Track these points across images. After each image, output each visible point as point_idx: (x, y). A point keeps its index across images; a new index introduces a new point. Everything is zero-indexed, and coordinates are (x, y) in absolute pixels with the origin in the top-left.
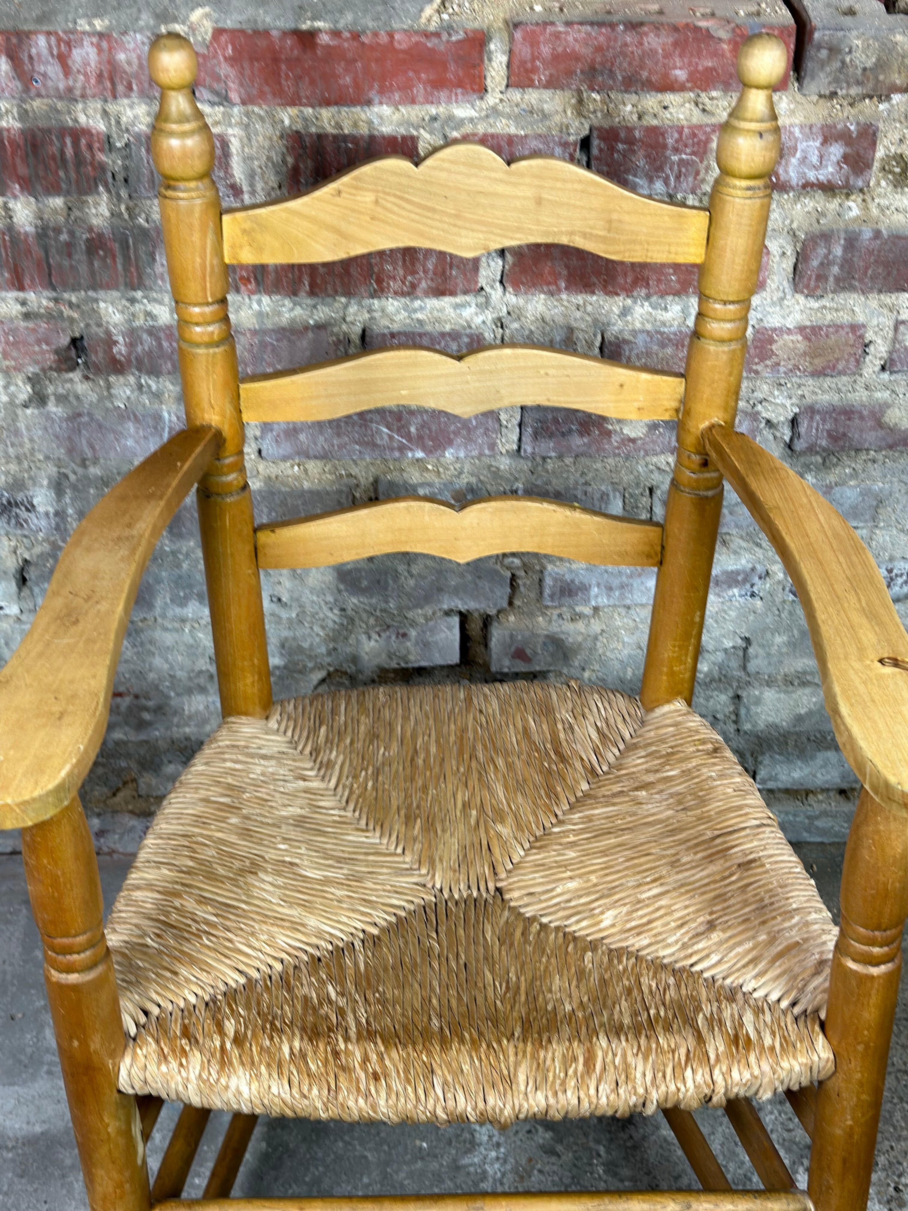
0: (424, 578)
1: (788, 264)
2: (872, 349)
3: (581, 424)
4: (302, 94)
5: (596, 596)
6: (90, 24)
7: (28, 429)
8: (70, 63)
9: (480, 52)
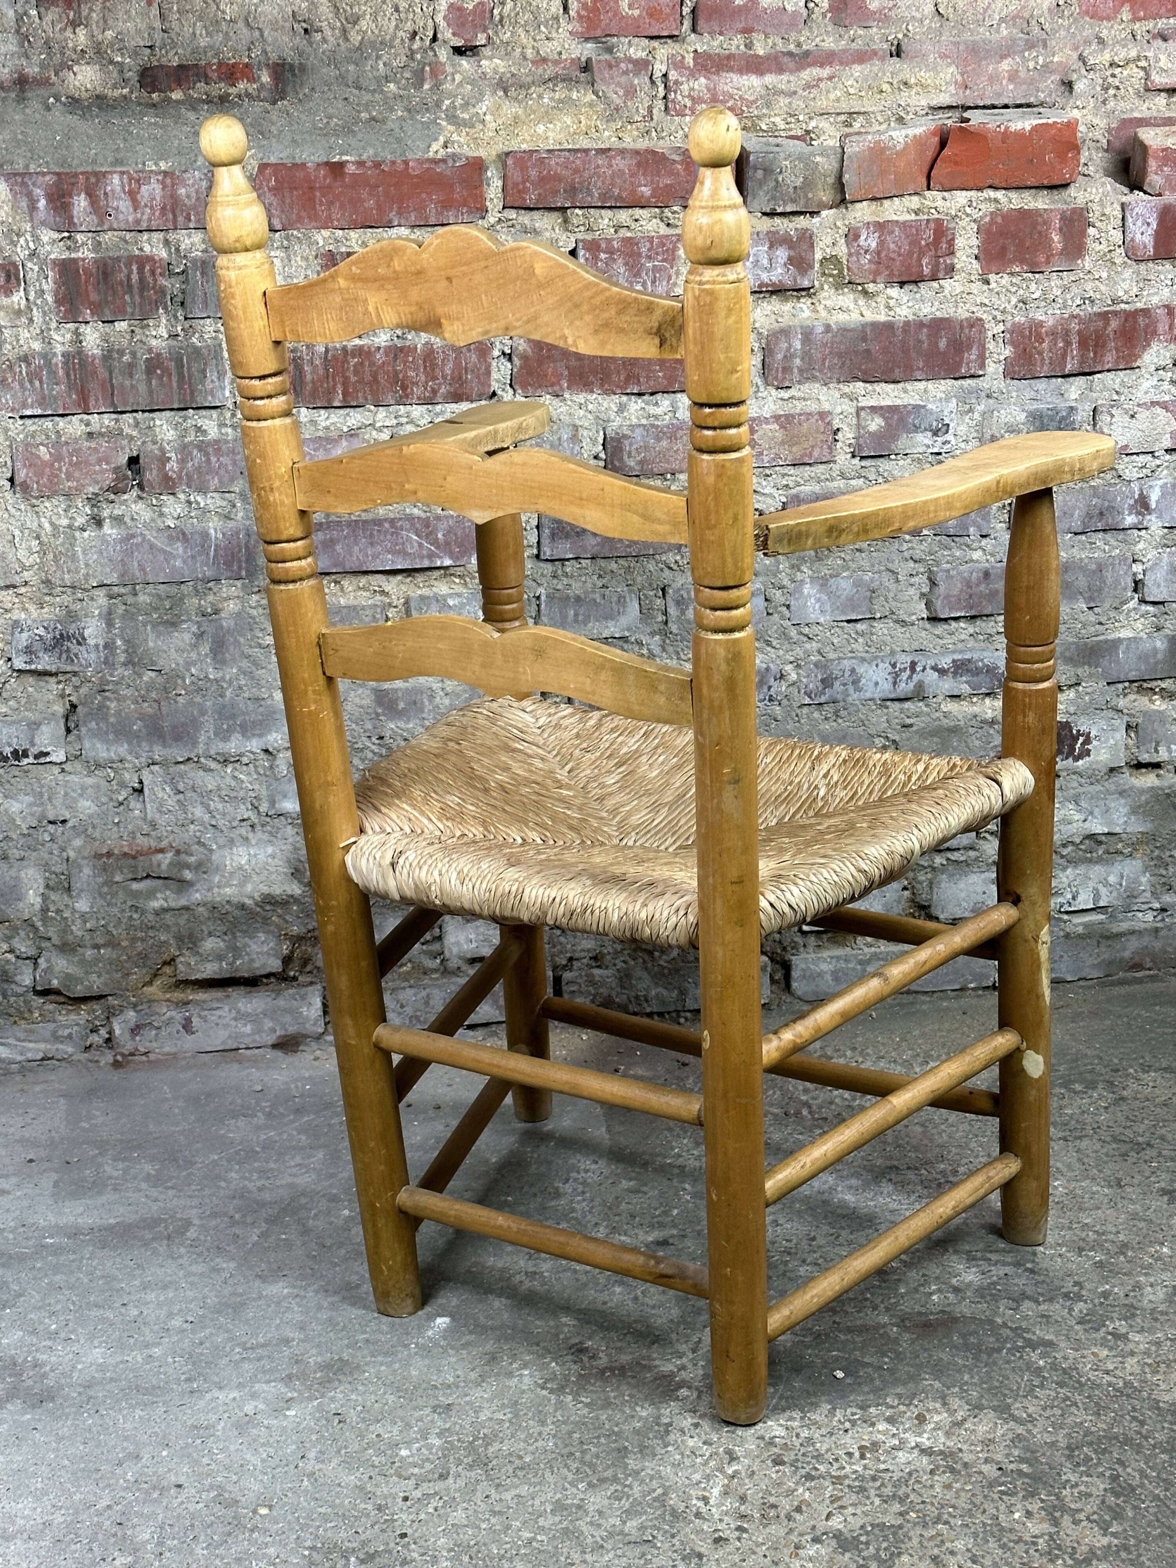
1: (757, 360)
2: (840, 436)
6: (156, 164)
7: (84, 552)
8: (139, 198)
9: (480, 175)
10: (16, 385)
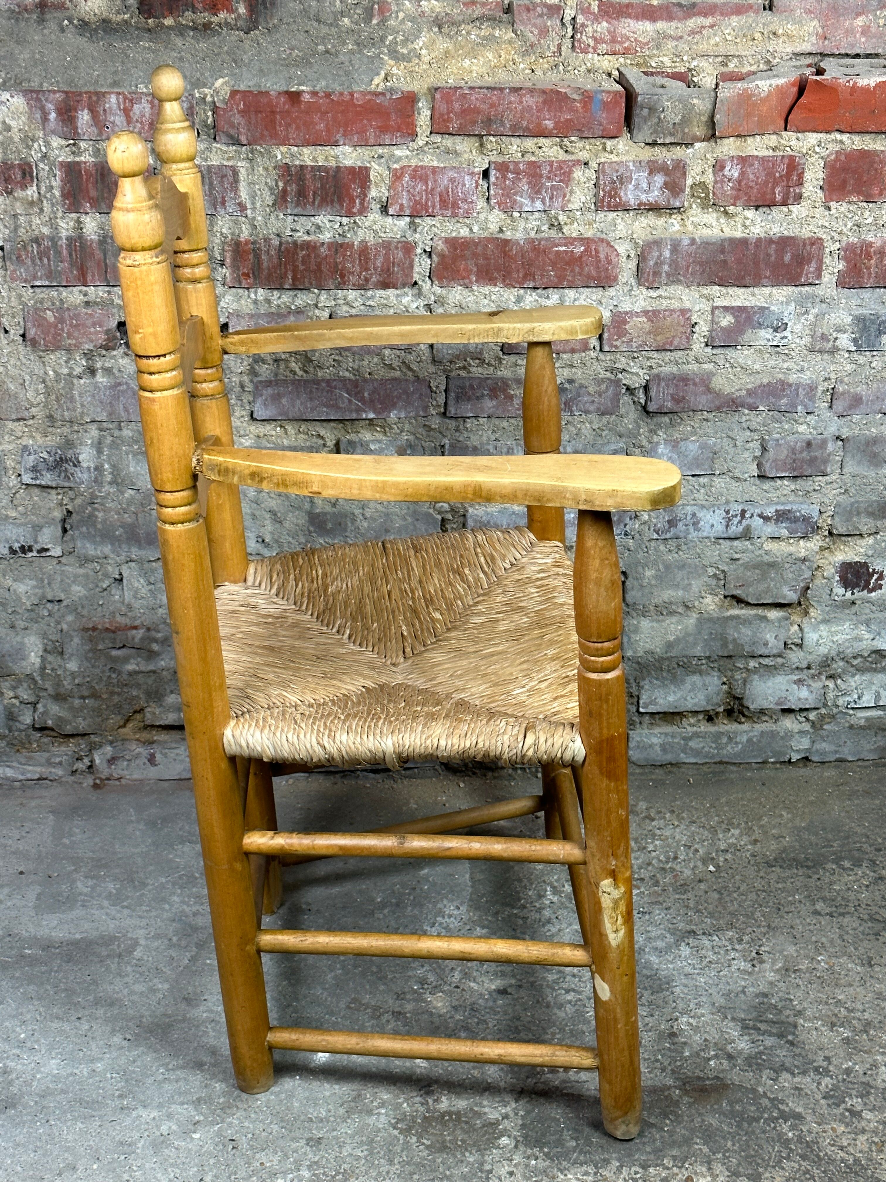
0: (375, 520)
1: (632, 265)
2: (697, 329)
3: (491, 390)
4: (290, 136)
6: (146, 87)
7: (81, 395)
8: (131, 114)
9: (413, 106)
10: (29, 262)
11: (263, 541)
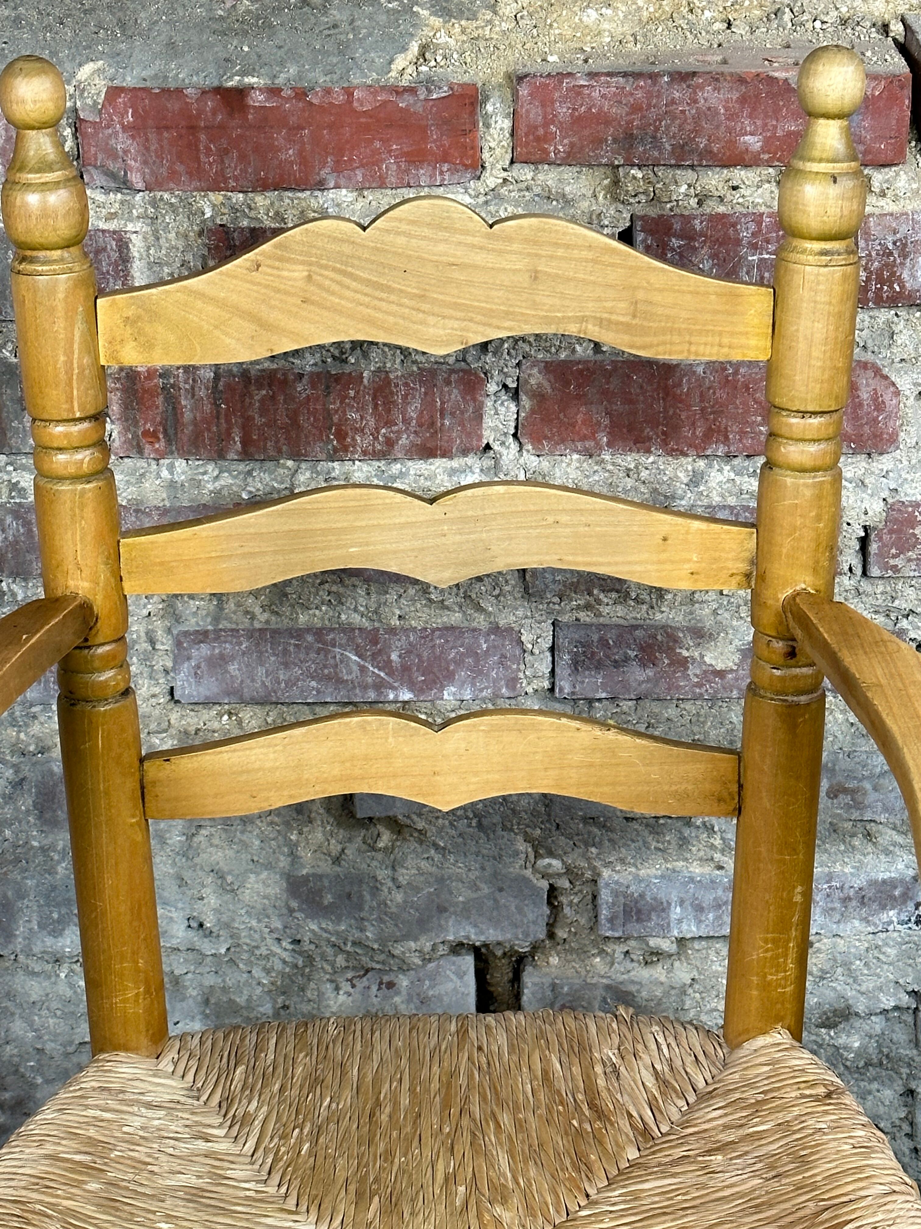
0: (417, 890)
3: (642, 649)
4: (229, 173)
5: (680, 921)
9: (473, 113)
11: (201, 925)
